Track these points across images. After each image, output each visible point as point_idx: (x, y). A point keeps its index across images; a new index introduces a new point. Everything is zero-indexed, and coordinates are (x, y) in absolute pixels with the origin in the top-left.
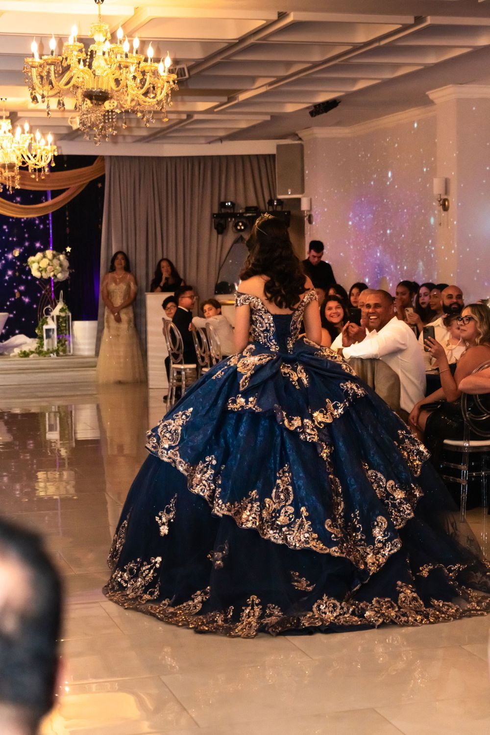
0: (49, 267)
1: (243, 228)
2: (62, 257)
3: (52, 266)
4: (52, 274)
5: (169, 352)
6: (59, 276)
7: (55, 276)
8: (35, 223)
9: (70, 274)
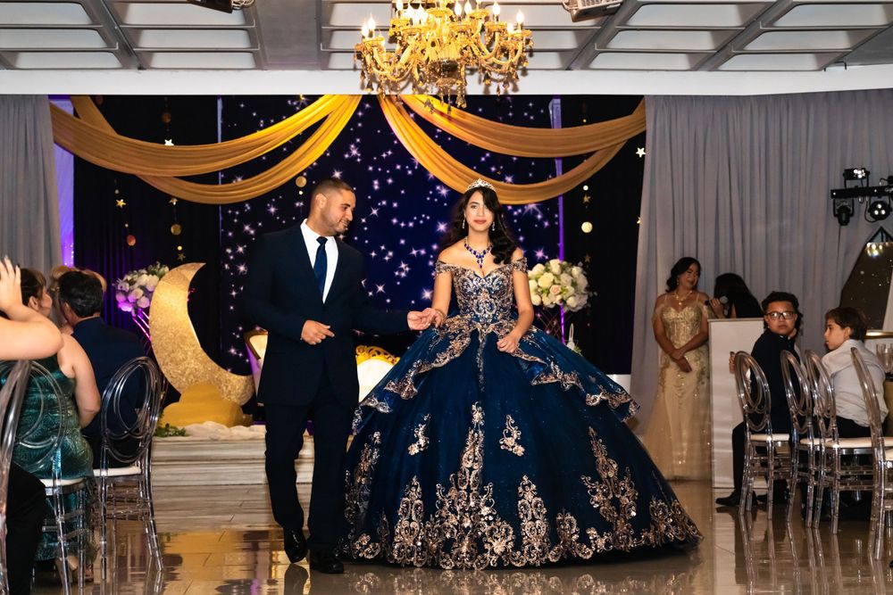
0: (554, 286)
1: (883, 212)
2: (576, 270)
3: (559, 284)
4: (559, 297)
5: (744, 411)
6: (572, 302)
7: (563, 301)
8: (537, 219)
9: (589, 300)
